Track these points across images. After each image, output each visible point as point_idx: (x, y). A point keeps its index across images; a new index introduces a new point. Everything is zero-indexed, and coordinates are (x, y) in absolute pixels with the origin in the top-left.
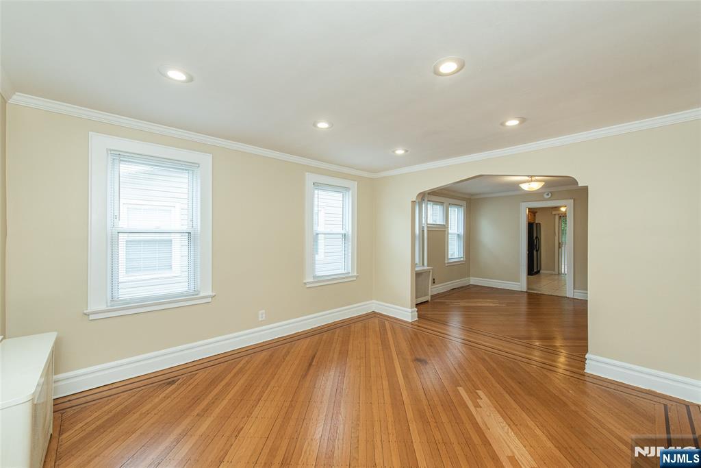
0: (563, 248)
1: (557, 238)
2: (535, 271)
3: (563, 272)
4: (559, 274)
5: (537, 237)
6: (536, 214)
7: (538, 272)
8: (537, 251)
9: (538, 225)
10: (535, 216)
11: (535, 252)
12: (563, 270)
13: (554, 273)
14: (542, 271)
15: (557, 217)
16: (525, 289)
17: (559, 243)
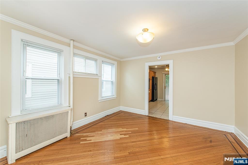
0: (166, 88)
1: (164, 84)
2: (155, 99)
3: (166, 99)
4: (165, 100)
5: (156, 84)
6: (156, 73)
7: (156, 100)
8: (156, 90)
9: (156, 78)
10: (155, 74)
11: (155, 90)
12: (166, 98)
13: (162, 100)
14: (158, 99)
15: (164, 75)
16: (147, 114)
17: (165, 87)
